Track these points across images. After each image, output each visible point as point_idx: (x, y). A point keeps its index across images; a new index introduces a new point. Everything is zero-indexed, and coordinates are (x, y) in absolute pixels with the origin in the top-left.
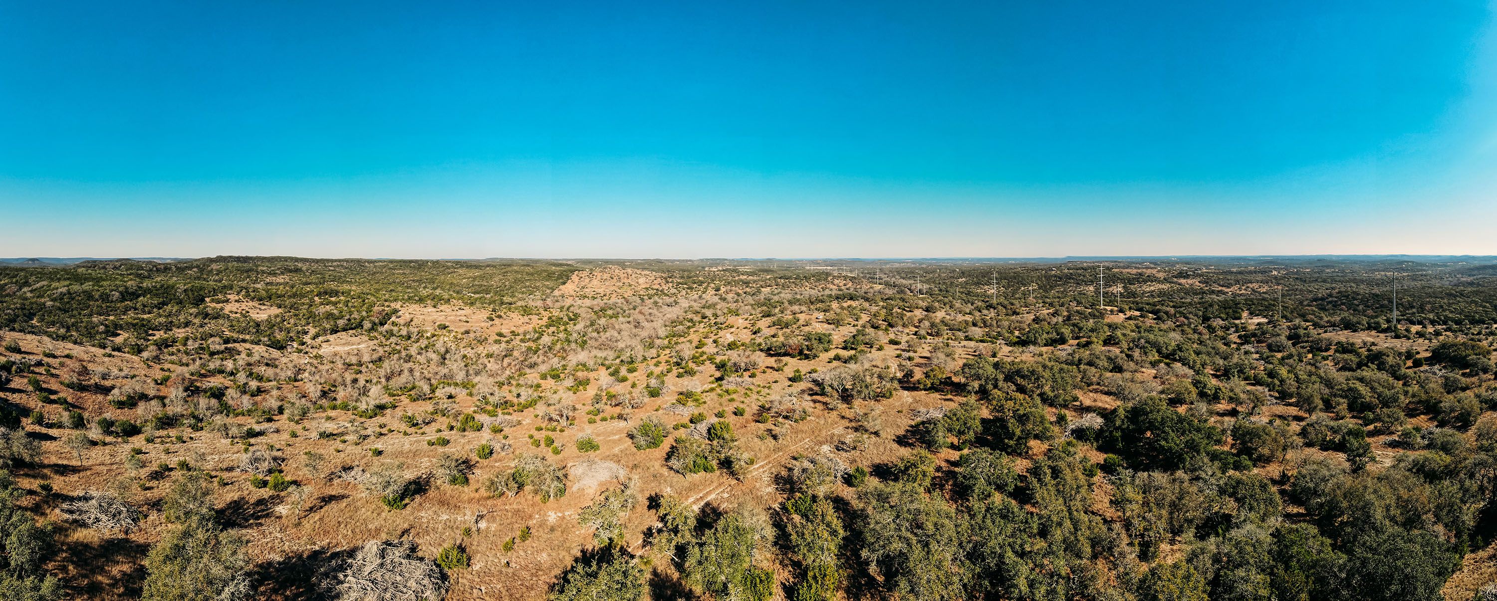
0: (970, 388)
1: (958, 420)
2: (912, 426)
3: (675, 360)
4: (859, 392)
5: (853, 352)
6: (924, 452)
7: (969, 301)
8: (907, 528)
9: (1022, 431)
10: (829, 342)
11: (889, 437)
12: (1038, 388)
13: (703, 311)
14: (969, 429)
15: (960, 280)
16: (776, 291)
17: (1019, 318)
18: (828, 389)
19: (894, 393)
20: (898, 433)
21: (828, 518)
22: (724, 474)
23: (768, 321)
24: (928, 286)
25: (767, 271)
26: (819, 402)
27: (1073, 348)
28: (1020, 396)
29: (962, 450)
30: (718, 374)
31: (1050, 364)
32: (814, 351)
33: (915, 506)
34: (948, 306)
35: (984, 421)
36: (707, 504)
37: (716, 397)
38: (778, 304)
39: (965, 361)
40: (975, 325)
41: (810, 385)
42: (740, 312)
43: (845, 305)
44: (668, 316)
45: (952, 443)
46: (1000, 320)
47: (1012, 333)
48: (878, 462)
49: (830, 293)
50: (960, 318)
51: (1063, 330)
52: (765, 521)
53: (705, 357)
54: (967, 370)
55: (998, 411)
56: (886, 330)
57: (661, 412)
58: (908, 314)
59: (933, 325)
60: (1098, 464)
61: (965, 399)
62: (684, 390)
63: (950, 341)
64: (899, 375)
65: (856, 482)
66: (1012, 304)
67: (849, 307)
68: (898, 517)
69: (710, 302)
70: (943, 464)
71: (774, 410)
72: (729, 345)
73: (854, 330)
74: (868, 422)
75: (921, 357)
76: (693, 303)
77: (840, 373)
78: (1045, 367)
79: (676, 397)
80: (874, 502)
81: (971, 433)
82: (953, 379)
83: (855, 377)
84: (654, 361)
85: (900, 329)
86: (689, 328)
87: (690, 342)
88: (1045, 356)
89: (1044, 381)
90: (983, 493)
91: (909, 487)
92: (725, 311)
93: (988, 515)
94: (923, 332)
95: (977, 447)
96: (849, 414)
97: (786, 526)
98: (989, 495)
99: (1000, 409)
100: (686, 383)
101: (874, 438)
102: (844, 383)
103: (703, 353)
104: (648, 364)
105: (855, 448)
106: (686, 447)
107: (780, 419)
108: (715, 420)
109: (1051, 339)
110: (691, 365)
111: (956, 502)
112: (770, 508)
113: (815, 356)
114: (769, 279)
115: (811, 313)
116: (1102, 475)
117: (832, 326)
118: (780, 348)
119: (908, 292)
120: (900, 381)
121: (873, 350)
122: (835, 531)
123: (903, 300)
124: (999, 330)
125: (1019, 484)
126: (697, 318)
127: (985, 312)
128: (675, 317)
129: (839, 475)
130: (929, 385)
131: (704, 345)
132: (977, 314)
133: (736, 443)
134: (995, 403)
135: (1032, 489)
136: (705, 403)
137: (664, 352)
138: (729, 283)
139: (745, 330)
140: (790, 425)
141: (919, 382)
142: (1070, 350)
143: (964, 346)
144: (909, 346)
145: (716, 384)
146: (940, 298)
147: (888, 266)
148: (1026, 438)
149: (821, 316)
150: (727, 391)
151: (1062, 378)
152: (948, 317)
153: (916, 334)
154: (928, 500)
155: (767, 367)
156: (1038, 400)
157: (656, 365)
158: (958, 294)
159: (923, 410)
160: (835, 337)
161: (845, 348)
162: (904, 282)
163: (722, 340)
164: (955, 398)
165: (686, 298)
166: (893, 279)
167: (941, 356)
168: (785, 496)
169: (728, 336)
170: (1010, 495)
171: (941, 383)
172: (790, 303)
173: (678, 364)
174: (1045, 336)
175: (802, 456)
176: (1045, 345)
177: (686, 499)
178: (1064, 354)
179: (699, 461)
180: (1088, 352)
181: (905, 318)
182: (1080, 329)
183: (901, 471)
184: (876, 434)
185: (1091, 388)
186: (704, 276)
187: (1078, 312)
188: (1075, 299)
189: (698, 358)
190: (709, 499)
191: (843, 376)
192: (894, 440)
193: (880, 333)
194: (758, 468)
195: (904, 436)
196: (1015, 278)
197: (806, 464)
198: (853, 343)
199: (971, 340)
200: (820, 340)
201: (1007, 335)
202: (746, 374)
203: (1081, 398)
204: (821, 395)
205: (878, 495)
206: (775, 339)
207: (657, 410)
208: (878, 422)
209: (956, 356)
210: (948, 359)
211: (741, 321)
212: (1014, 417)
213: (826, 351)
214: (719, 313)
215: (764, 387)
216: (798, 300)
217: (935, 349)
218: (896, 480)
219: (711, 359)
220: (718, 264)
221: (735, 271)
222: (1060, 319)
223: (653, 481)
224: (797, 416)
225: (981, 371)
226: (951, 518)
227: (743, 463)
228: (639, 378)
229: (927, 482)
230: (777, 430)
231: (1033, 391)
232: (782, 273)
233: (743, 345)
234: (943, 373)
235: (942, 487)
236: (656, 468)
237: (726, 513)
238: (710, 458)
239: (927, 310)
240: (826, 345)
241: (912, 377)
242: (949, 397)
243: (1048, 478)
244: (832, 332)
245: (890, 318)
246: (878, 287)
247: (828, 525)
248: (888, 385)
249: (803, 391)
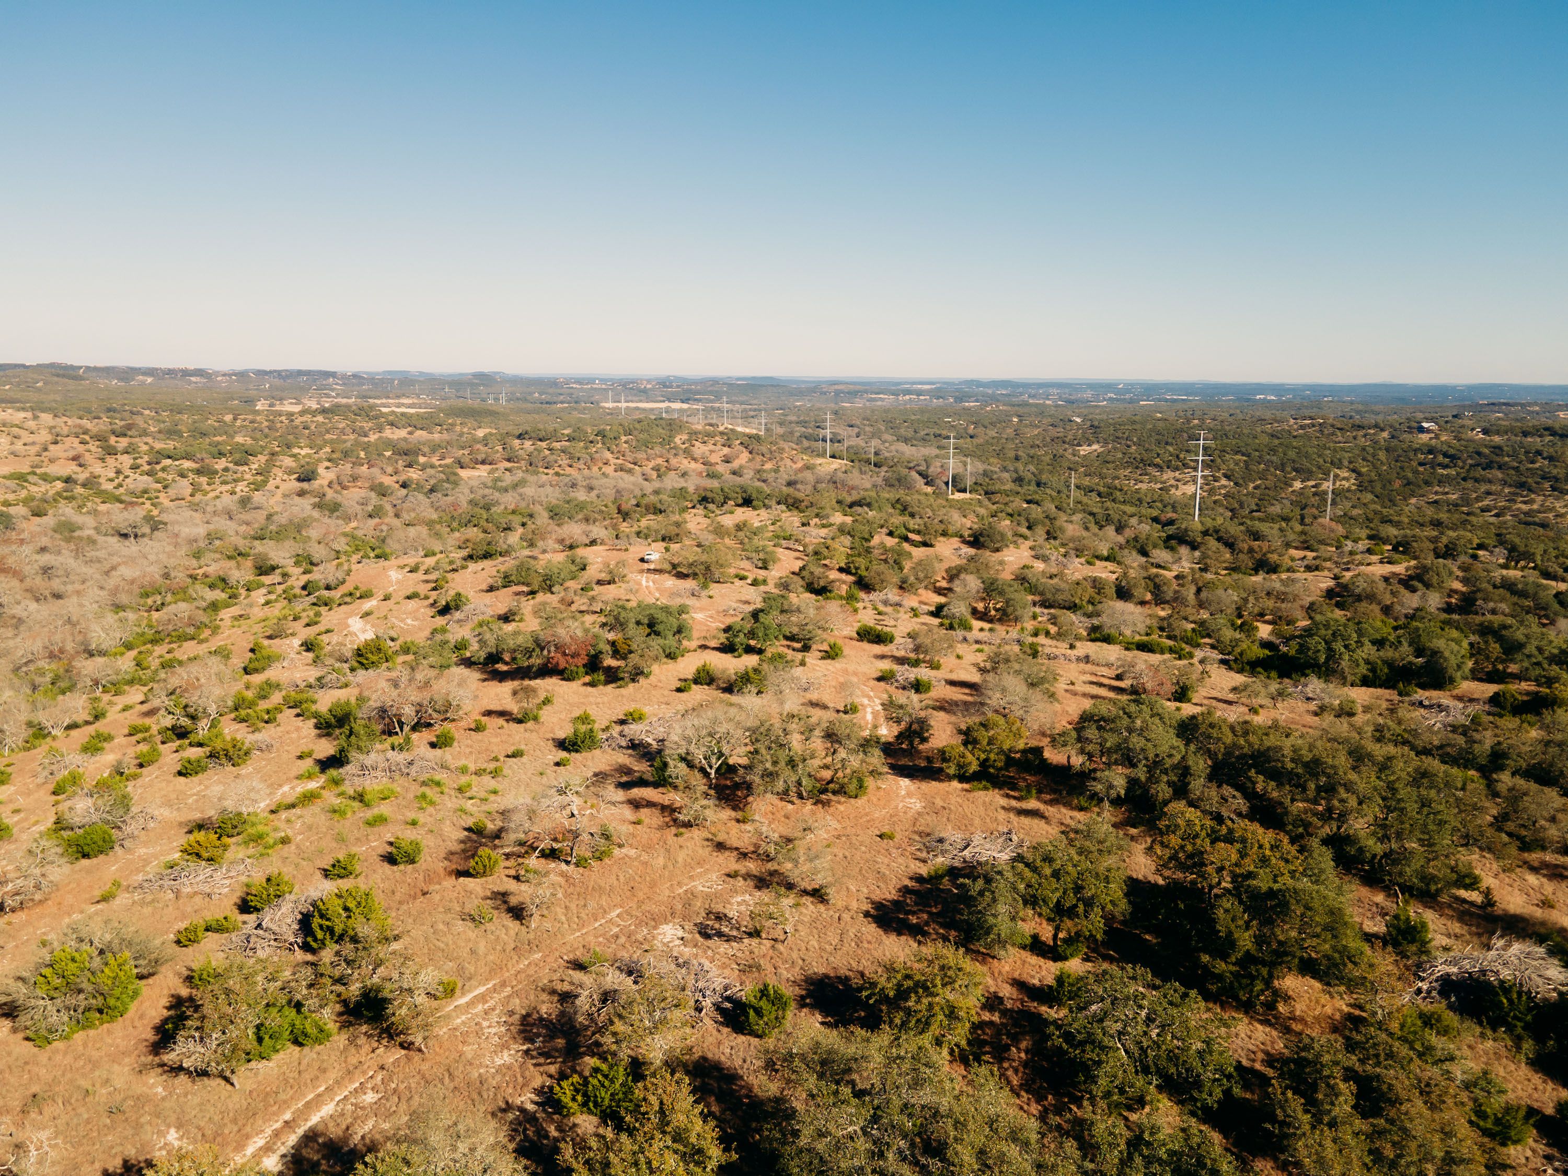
0: (1099, 787)
1: (1056, 874)
2: (919, 879)
3: (168, 721)
4: (770, 776)
5: (751, 661)
6: (952, 955)
7: (1108, 519)
8: (900, 1152)
9: (1260, 940)
10: (679, 631)
11: (854, 905)
12: (1327, 816)
13: (259, 547)
14: (1089, 903)
15: (1084, 450)
16: (508, 479)
17: (1275, 582)
18: (677, 769)
19: (870, 782)
20: (878, 896)
21: (678, 1119)
22: (362, 1040)
23: (486, 571)
24: (981, 467)
25: (477, 414)
26: (650, 804)
27: (1472, 709)
28: (1263, 836)
29: (1065, 959)
30: (326, 748)
31: (1379, 751)
32: (634, 659)
33: (925, 1096)
34: (1040, 532)
35: (1135, 887)
36: (310, 1137)
37: (322, 820)
38: (516, 520)
39: (1087, 704)
40: (1123, 593)
41: (624, 758)
42: (392, 545)
43: (728, 521)
44: (127, 572)
45: (1035, 937)
46: (1208, 585)
47: (1246, 628)
48: (822, 970)
49: (681, 483)
50: (1077, 570)
51: (1440, 644)
52: (493, 1147)
53: (276, 698)
54: (1091, 733)
55: (1182, 867)
56: (850, 598)
57: (122, 899)
58: (919, 553)
59: (991, 589)
60: (1531, 1112)
61: (1079, 815)
62: (212, 813)
63: (1041, 639)
64: (887, 732)
65: (759, 1025)
66: (1256, 536)
67: (739, 528)
68: (875, 1119)
69: (283, 519)
70: (1006, 991)
71: (512, 837)
72: (359, 653)
73: (755, 597)
74: (796, 862)
75: (952, 683)
76: (221, 524)
77: (715, 721)
78: (1358, 756)
79: (183, 840)
80: (812, 1081)
81: (1096, 916)
82: (1047, 754)
83: (758, 734)
84: (80, 736)
85: (892, 595)
86: (214, 606)
87: (223, 653)
88: (1360, 719)
89: (1353, 802)
90: (1122, 1091)
91: (910, 1043)
92: (341, 544)
93: (1138, 1160)
94: (959, 609)
95: (1111, 960)
96: (739, 836)
97: (557, 1151)
98: (1140, 1102)
99: (1196, 861)
100: (217, 789)
101: (810, 907)
102: (726, 749)
103: (271, 686)
104: (52, 752)
105: (755, 933)
106: (228, 992)
107: (533, 861)
108: (324, 889)
109: (1390, 664)
110: (230, 730)
111: (1040, 1099)
112: (508, 1107)
113: (637, 674)
114: (485, 441)
115: (621, 544)
116: (1541, 1148)
117: (690, 584)
118: (529, 653)
119: (920, 481)
120: (888, 749)
121: (812, 658)
122: (700, 1151)
123: (905, 509)
124: (1205, 615)
125: (1237, 1091)
126: (241, 574)
127: (1161, 555)
128: (155, 572)
129: (707, 1003)
130: (974, 767)
131: (270, 660)
132: (1134, 561)
133: (395, 946)
134: (1174, 840)
135: (1283, 1124)
136: (285, 841)
137: (121, 701)
138: (346, 454)
139: (412, 604)
140: (563, 874)
141: (943, 755)
142: (1458, 713)
143: (1087, 659)
144: (917, 649)
145: (322, 779)
146: (1019, 504)
147: (859, 404)
148: (1272, 965)
149: (655, 553)
150: (360, 797)
151: (1424, 803)
152: (1040, 566)
153: (937, 612)
154: (959, 1085)
155: (489, 713)
156: (1324, 858)
157: (92, 748)
158: (1074, 494)
159: (954, 836)
160: (699, 616)
161: (728, 648)
162: (907, 450)
163: (334, 638)
164: (1050, 811)
165: (194, 507)
166: (875, 443)
167: (1014, 685)
168: (553, 1069)
169: (356, 624)
170: (1208, 1116)
171: (1010, 762)
172: (555, 514)
173: (181, 733)
174: (1368, 651)
175: (599, 959)
176: (1366, 682)
177: (240, 1147)
178: (1436, 720)
179: (274, 1020)
180: (1534, 733)
181: (907, 565)
182: (1512, 648)
183: (885, 999)
184: (818, 895)
185: (1534, 857)
186: (254, 430)
187: (1508, 586)
188: (1501, 540)
189: (251, 705)
190: (314, 1120)
191: (722, 729)
192: (867, 914)
193: (833, 607)
194: (469, 1005)
195: (895, 903)
196: (1273, 450)
197: (614, 979)
198: (752, 634)
199: (1107, 639)
200: (651, 625)
201: (1228, 634)
202: (421, 739)
203: (1488, 881)
204: (656, 785)
205: (823, 1063)
206: (509, 628)
207: (104, 899)
208: (824, 863)
209: (1061, 686)
210: (1036, 696)
211: (394, 575)
212: (1235, 892)
213: (671, 656)
214: (318, 552)
215: (478, 773)
216: (581, 507)
217: (995, 664)
218: (872, 1023)
219: (298, 706)
220: (304, 390)
221: (365, 412)
222: (1434, 600)
223: (111, 1128)
224: (582, 850)
225: (1136, 742)
226: (1027, 1144)
227: (420, 999)
228: (21, 802)
229: (960, 1035)
230: (521, 893)
231: (1307, 825)
232: (525, 422)
233: (406, 650)
234: (1018, 735)
235: (1000, 1054)
236: (119, 1083)
237: (372, 1148)
238: (312, 1003)
239: (976, 541)
240: (671, 641)
241: (924, 740)
242: (1033, 804)
243: (1344, 1106)
244: (690, 602)
245: (861, 562)
246: (828, 466)
247: (678, 1137)
248: (855, 762)
249: (601, 777)
